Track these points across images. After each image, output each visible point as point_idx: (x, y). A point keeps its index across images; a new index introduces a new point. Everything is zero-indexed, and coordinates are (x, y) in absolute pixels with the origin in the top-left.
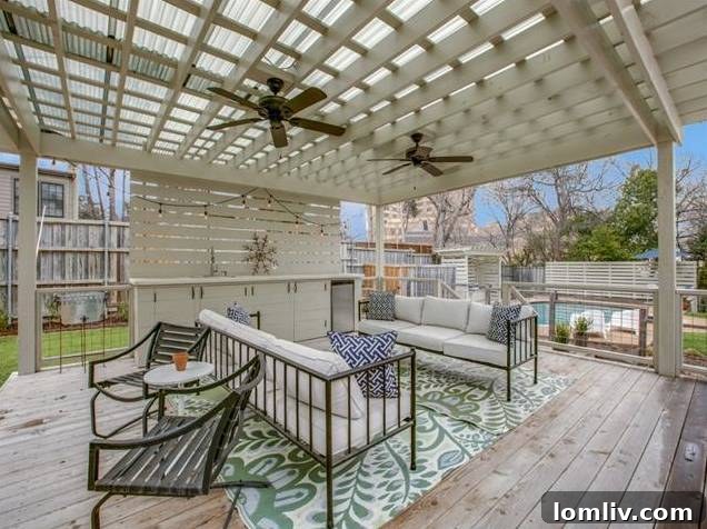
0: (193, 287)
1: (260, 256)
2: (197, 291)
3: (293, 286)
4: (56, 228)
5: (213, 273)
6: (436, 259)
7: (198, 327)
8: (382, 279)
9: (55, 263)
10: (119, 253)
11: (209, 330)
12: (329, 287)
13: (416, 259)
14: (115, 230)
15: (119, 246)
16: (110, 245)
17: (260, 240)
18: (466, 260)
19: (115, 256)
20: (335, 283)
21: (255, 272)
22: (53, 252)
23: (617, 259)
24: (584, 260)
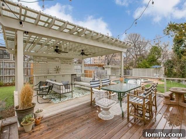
0: (45, 76)
1: (57, 70)
2: (45, 77)
3: (63, 76)
4: (13, 64)
5: (48, 73)
6: (104, 68)
7: (46, 82)
8: (83, 74)
9: (13, 71)
10: (27, 69)
11: (48, 82)
12: (71, 76)
13: (98, 68)
14: (26, 64)
15: (27, 67)
16: (25, 67)
17: (58, 67)
18: (110, 68)
19: (26, 69)
20: (72, 75)
21: (56, 73)
22: (12, 69)
23: (148, 68)
24: (141, 68)
